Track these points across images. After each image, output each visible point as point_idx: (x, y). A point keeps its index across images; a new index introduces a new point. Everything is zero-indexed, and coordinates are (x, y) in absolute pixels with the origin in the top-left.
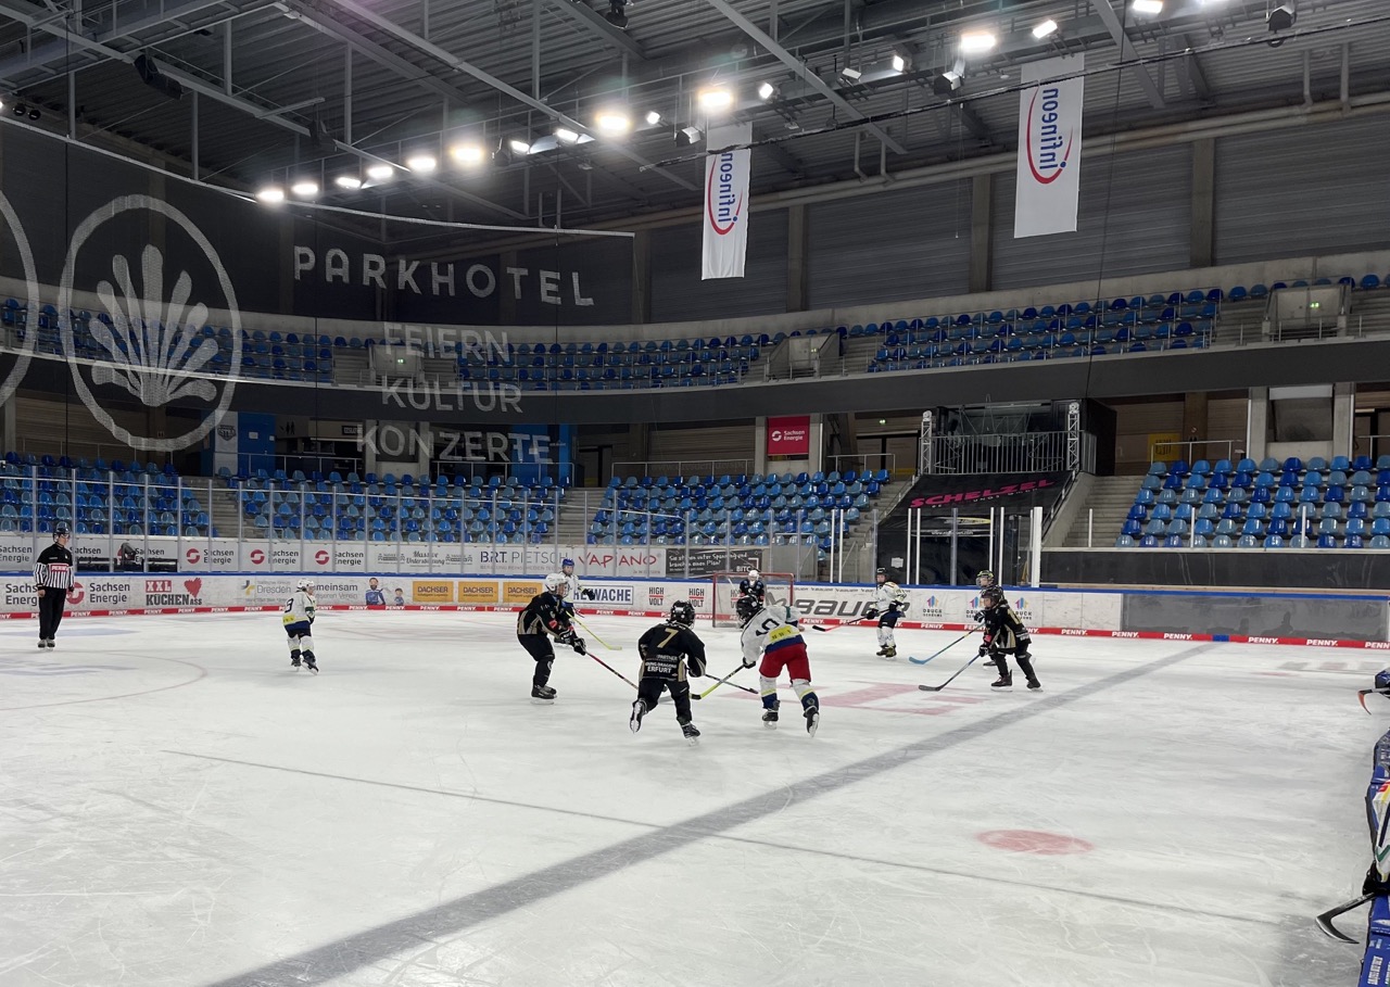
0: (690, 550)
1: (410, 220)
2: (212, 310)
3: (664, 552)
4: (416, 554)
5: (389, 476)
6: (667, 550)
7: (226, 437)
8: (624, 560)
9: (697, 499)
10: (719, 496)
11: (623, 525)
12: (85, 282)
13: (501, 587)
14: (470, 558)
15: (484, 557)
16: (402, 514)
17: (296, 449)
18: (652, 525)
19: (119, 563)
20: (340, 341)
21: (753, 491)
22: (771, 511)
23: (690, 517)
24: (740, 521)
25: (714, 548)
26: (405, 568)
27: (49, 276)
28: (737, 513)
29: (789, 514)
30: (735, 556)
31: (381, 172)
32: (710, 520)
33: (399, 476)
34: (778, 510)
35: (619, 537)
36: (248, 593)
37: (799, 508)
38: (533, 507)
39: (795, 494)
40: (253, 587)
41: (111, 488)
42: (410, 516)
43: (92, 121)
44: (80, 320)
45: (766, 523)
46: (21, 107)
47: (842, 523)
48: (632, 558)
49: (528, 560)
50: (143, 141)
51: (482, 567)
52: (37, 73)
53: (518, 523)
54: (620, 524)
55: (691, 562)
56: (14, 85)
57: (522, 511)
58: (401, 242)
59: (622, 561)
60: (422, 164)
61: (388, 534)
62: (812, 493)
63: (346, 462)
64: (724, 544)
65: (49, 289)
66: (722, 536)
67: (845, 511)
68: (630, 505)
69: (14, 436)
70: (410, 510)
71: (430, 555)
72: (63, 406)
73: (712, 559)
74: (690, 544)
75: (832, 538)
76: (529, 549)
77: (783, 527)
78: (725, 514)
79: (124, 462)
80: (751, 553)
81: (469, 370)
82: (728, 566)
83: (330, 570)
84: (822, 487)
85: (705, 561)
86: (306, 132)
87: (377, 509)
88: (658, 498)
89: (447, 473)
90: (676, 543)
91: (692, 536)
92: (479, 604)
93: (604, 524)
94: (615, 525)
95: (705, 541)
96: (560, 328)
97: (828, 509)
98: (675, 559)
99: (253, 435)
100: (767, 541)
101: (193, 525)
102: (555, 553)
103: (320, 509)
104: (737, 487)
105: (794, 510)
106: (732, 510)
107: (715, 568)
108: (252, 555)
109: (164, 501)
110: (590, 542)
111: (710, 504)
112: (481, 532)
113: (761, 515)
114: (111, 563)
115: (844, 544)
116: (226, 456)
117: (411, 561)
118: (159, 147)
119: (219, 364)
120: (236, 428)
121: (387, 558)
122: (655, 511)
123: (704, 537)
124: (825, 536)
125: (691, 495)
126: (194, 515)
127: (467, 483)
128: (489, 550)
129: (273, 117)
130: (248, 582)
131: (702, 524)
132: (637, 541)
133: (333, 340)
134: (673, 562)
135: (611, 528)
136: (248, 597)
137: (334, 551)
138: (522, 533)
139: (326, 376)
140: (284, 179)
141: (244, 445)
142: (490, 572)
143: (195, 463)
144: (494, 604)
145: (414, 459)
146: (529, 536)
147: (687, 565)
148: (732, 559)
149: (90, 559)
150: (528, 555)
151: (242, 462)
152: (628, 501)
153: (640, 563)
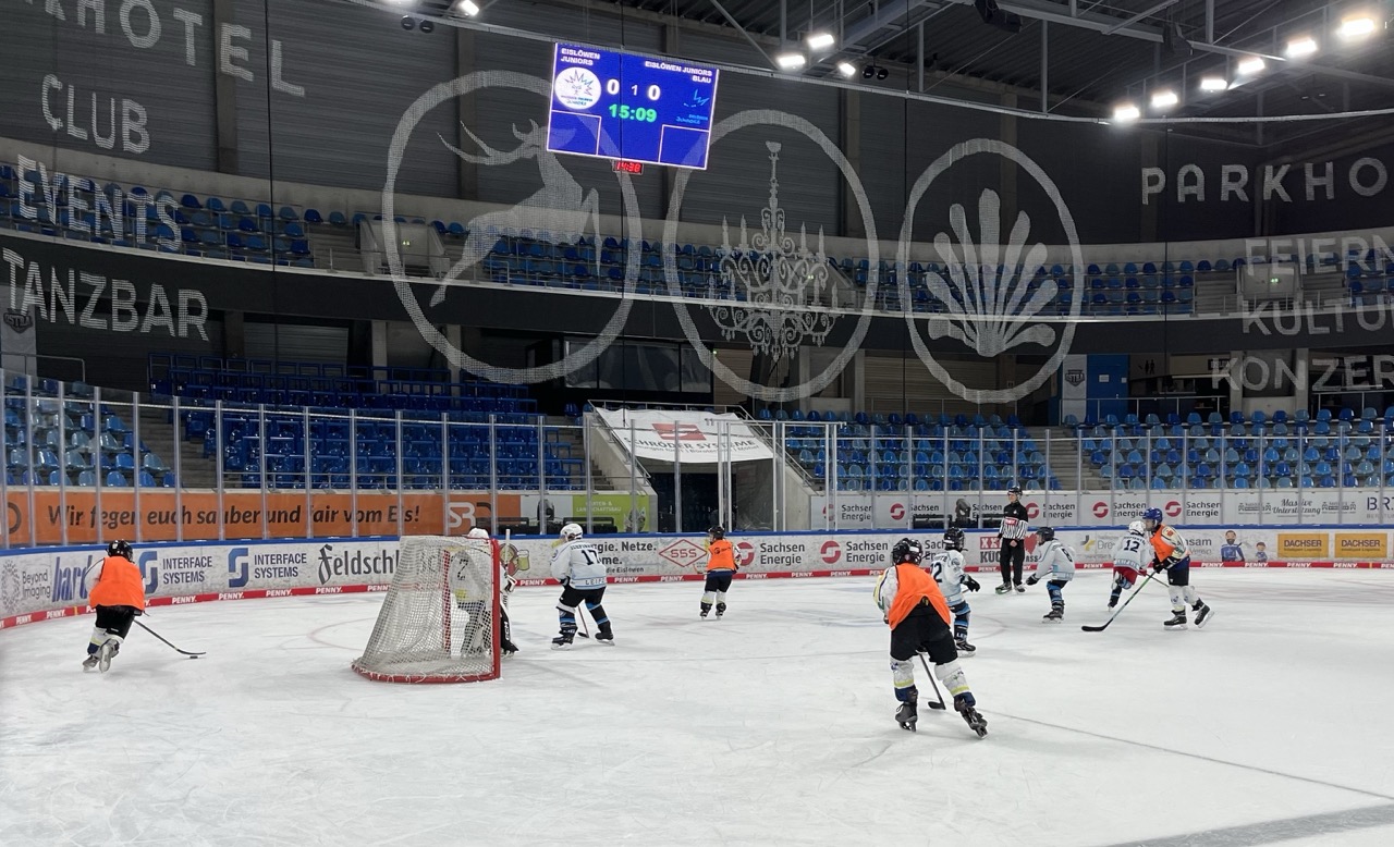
1: (1284, 118)
4: (1285, 502)
5: (1258, 414)
7: (1075, 382)
13: (1390, 539)
14: (1353, 506)
15: (1371, 504)
17: (1156, 389)
19: (954, 520)
20: (1204, 266)
26: (1270, 519)
27: (888, 232)
31: (1251, 66)
33: (1270, 412)
36: (1087, 549)
40: (1093, 543)
41: (946, 444)
42: (1281, 458)
43: (942, 68)
44: (916, 271)
46: (870, 70)
50: (995, 78)
51: (1368, 516)
52: (884, 32)
56: (864, 48)
60: (1300, 49)
61: (1254, 480)
63: (1210, 402)
65: (887, 244)
69: (863, 395)
70: (1282, 451)
71: (1301, 503)
72: (900, 361)
79: (964, 416)
81: (1362, 282)
86: (1159, 38)
87: (1241, 452)
89: (1332, 405)
92: (1361, 560)
99: (1104, 378)
101: (1035, 478)
103: (1168, 457)
108: (1095, 509)
109: (1002, 457)
112: (1371, 474)
116: (1074, 402)
117: (1279, 511)
118: (1011, 82)
120: (1085, 372)
121: (1249, 508)
126: (1035, 467)
127: (1355, 417)
128: (1377, 496)
129: (1123, 29)
130: (1087, 537)
133: (1195, 265)
136: (1088, 553)
137: (1186, 502)
139: (1185, 306)
140: (1141, 95)
141: (1094, 390)
142: (1376, 521)
143: (1040, 412)
144: (1381, 560)
145: (1289, 390)
149: (928, 516)
151: (1091, 408)
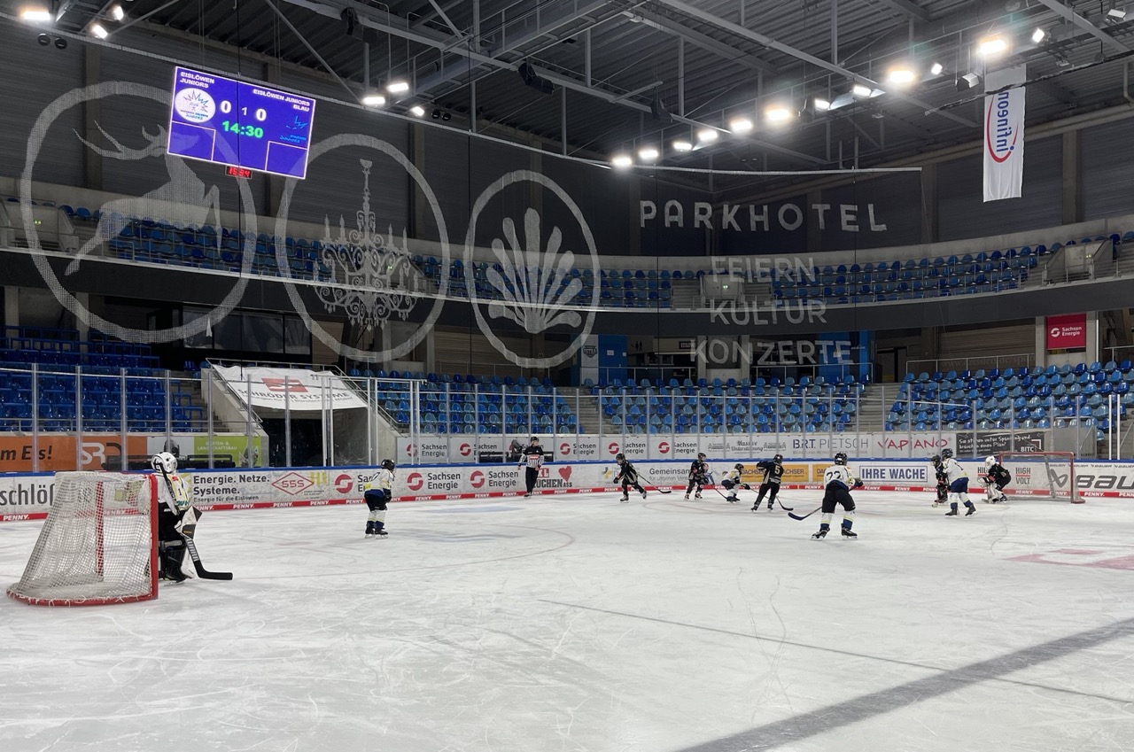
0: (978, 434)
1: (732, 172)
2: (577, 255)
3: (954, 436)
4: (740, 443)
5: (717, 380)
6: (957, 435)
7: (590, 355)
8: (917, 443)
9: (983, 390)
10: (1003, 386)
11: (917, 414)
12: (483, 241)
13: (811, 469)
14: (784, 445)
15: (796, 444)
16: (727, 410)
17: (643, 362)
18: (943, 413)
19: (510, 456)
20: (677, 274)
21: (1034, 381)
22: (1051, 399)
23: (977, 405)
24: (1023, 407)
25: (999, 432)
26: (730, 455)
27: (457, 238)
28: (1020, 401)
29: (1068, 400)
30: (1019, 438)
31: (708, 136)
32: (995, 408)
33: (725, 379)
34: (1058, 397)
35: (912, 424)
36: (607, 477)
37: (1078, 394)
38: (837, 401)
39: (1074, 382)
40: (611, 473)
41: (504, 398)
42: (734, 412)
43: (488, 118)
44: (480, 270)
45: (1047, 409)
46: (437, 112)
47: (1119, 407)
48: (925, 442)
49: (834, 445)
50: (526, 129)
51: (794, 453)
52: (447, 85)
53: (825, 415)
54: (915, 413)
55: (979, 444)
56: (431, 96)
57: (828, 405)
58: (724, 191)
59: (916, 445)
60: (741, 126)
61: (716, 427)
62: (1090, 381)
63: (683, 371)
64: (1009, 428)
65: (456, 247)
66: (1007, 421)
67: (1122, 396)
68: (923, 397)
69: (433, 361)
70: (734, 407)
71: (750, 443)
72: (468, 336)
73: (998, 441)
74: (978, 429)
75: (1110, 420)
76: (834, 436)
77: (1063, 412)
78: (1009, 402)
79: (514, 378)
80: (1034, 435)
81: (783, 290)
82: (1012, 447)
83: (670, 458)
84: (1098, 375)
85: (992, 443)
86: (649, 109)
87: (707, 407)
88: (949, 390)
89: (765, 376)
90: (965, 428)
91: (979, 422)
92: (792, 483)
93: (900, 413)
94: (910, 414)
95: (992, 426)
96: (858, 252)
97: (1106, 395)
98: (965, 442)
99: (610, 353)
100: (1048, 424)
101: (565, 425)
102: (857, 439)
103: (662, 409)
104: (1020, 378)
105: (1073, 396)
106: (1016, 398)
107: (1001, 449)
108: (610, 448)
109: (543, 407)
110: (887, 429)
111: (995, 394)
112: (794, 424)
113: (1043, 402)
114: (504, 456)
115: (1122, 425)
116: (590, 370)
117: (736, 449)
118: (537, 133)
119: (583, 298)
120: (597, 348)
121: (715, 447)
122: (946, 401)
123: (990, 422)
124: (1103, 419)
125: (978, 386)
126: (566, 417)
127: (781, 384)
128: (800, 438)
129: (623, 100)
130: (607, 469)
131: (988, 411)
132: (930, 427)
133: (671, 273)
134: (963, 444)
135: (906, 417)
136: (607, 480)
137: (674, 443)
138: (828, 423)
139: (666, 302)
140: (632, 147)
141: (604, 360)
142: (801, 456)
143: (566, 376)
144: (804, 483)
145: (737, 365)
146: (834, 425)
147: (975, 447)
148: (1016, 441)
149: (489, 453)
150: (834, 441)
151: (602, 375)
152: (922, 393)
153: (933, 446)
